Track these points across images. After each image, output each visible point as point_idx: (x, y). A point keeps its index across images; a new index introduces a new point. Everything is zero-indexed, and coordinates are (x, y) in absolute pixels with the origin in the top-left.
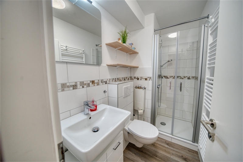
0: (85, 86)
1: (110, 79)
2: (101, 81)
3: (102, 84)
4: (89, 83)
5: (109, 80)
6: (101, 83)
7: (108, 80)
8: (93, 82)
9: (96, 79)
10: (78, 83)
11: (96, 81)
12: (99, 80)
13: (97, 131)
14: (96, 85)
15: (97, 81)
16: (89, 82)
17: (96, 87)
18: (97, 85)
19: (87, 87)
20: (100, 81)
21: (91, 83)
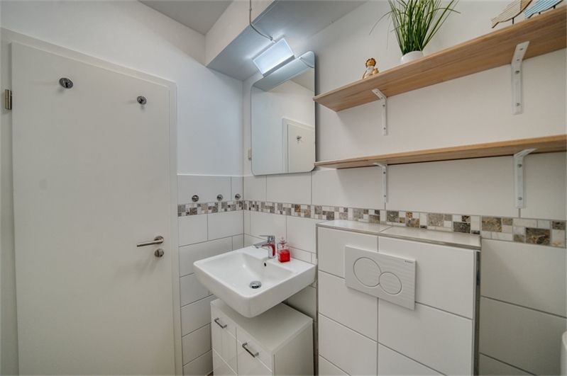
0: (284, 212)
1: (346, 210)
2: (316, 210)
3: (317, 216)
4: (290, 209)
5: (342, 210)
6: (316, 213)
7: (337, 209)
8: (297, 207)
9: (304, 202)
10: (276, 205)
11: (302, 207)
12: (309, 206)
13: (258, 287)
14: (302, 214)
15: (306, 208)
16: (290, 206)
17: (302, 220)
18: (306, 216)
19: (287, 214)
20: (313, 208)
21: (293, 209)
